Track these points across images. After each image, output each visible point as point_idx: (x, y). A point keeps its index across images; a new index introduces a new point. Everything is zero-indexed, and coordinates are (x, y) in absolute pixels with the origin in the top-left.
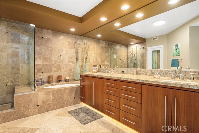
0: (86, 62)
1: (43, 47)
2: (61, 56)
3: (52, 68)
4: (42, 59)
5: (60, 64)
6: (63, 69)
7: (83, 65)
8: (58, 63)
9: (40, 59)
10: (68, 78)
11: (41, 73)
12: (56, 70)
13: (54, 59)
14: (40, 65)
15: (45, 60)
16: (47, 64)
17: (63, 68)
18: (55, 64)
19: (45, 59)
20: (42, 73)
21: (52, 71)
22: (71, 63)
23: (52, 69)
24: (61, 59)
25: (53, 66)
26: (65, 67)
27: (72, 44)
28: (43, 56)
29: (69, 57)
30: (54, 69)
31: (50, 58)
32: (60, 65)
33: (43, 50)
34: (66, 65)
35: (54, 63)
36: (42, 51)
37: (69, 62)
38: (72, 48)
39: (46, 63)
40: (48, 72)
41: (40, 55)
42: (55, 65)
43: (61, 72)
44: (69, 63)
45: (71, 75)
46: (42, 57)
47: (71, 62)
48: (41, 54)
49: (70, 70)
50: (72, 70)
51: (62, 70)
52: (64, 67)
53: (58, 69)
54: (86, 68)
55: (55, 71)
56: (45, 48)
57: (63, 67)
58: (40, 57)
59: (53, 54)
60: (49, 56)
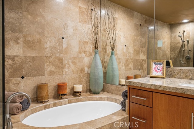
0: (112, 54)
1: (25, 13)
2: (63, 38)
3: (45, 65)
4: (22, 43)
5: (62, 55)
6: (69, 68)
7: (106, 60)
8: (57, 55)
9: (18, 43)
10: (79, 88)
11: (20, 79)
12: (53, 70)
13: (49, 44)
14: (16, 58)
15: (30, 47)
16: (33, 57)
17: (67, 65)
18: (51, 57)
19: (29, 44)
20: (23, 78)
21: (45, 72)
22: (83, 55)
23: (45, 67)
24: (65, 46)
25: (46, 62)
26: (73, 63)
27: (85, 12)
28: (24, 36)
29: (80, 42)
30: (49, 68)
31: (40, 42)
32: (62, 60)
33: (24, 21)
34: (75, 58)
35: (49, 55)
36: (21, 23)
37: (80, 52)
38: (85, 22)
39: (31, 53)
40: (35, 76)
41: (16, 34)
42: (51, 59)
43: (64, 76)
44: (80, 56)
45: (84, 80)
46: (22, 40)
47: (85, 52)
48: (20, 31)
49: (82, 70)
50: (86, 69)
51: (67, 70)
52: (70, 63)
53: (59, 67)
54: (113, 65)
55: (51, 73)
56: (29, 16)
57: (68, 63)
58: (18, 38)
59: (46, 34)
60: (38, 36)
